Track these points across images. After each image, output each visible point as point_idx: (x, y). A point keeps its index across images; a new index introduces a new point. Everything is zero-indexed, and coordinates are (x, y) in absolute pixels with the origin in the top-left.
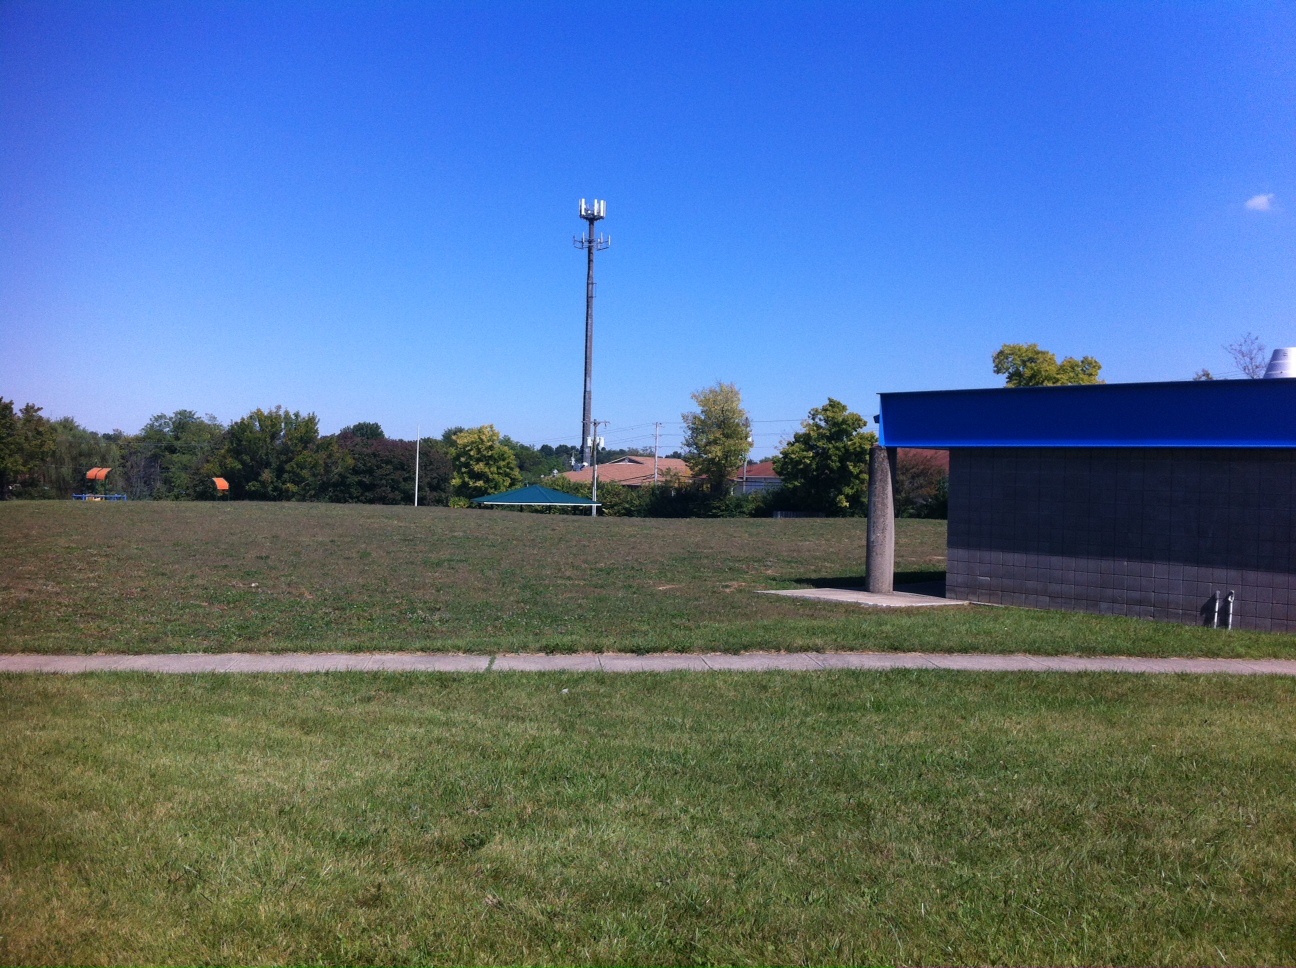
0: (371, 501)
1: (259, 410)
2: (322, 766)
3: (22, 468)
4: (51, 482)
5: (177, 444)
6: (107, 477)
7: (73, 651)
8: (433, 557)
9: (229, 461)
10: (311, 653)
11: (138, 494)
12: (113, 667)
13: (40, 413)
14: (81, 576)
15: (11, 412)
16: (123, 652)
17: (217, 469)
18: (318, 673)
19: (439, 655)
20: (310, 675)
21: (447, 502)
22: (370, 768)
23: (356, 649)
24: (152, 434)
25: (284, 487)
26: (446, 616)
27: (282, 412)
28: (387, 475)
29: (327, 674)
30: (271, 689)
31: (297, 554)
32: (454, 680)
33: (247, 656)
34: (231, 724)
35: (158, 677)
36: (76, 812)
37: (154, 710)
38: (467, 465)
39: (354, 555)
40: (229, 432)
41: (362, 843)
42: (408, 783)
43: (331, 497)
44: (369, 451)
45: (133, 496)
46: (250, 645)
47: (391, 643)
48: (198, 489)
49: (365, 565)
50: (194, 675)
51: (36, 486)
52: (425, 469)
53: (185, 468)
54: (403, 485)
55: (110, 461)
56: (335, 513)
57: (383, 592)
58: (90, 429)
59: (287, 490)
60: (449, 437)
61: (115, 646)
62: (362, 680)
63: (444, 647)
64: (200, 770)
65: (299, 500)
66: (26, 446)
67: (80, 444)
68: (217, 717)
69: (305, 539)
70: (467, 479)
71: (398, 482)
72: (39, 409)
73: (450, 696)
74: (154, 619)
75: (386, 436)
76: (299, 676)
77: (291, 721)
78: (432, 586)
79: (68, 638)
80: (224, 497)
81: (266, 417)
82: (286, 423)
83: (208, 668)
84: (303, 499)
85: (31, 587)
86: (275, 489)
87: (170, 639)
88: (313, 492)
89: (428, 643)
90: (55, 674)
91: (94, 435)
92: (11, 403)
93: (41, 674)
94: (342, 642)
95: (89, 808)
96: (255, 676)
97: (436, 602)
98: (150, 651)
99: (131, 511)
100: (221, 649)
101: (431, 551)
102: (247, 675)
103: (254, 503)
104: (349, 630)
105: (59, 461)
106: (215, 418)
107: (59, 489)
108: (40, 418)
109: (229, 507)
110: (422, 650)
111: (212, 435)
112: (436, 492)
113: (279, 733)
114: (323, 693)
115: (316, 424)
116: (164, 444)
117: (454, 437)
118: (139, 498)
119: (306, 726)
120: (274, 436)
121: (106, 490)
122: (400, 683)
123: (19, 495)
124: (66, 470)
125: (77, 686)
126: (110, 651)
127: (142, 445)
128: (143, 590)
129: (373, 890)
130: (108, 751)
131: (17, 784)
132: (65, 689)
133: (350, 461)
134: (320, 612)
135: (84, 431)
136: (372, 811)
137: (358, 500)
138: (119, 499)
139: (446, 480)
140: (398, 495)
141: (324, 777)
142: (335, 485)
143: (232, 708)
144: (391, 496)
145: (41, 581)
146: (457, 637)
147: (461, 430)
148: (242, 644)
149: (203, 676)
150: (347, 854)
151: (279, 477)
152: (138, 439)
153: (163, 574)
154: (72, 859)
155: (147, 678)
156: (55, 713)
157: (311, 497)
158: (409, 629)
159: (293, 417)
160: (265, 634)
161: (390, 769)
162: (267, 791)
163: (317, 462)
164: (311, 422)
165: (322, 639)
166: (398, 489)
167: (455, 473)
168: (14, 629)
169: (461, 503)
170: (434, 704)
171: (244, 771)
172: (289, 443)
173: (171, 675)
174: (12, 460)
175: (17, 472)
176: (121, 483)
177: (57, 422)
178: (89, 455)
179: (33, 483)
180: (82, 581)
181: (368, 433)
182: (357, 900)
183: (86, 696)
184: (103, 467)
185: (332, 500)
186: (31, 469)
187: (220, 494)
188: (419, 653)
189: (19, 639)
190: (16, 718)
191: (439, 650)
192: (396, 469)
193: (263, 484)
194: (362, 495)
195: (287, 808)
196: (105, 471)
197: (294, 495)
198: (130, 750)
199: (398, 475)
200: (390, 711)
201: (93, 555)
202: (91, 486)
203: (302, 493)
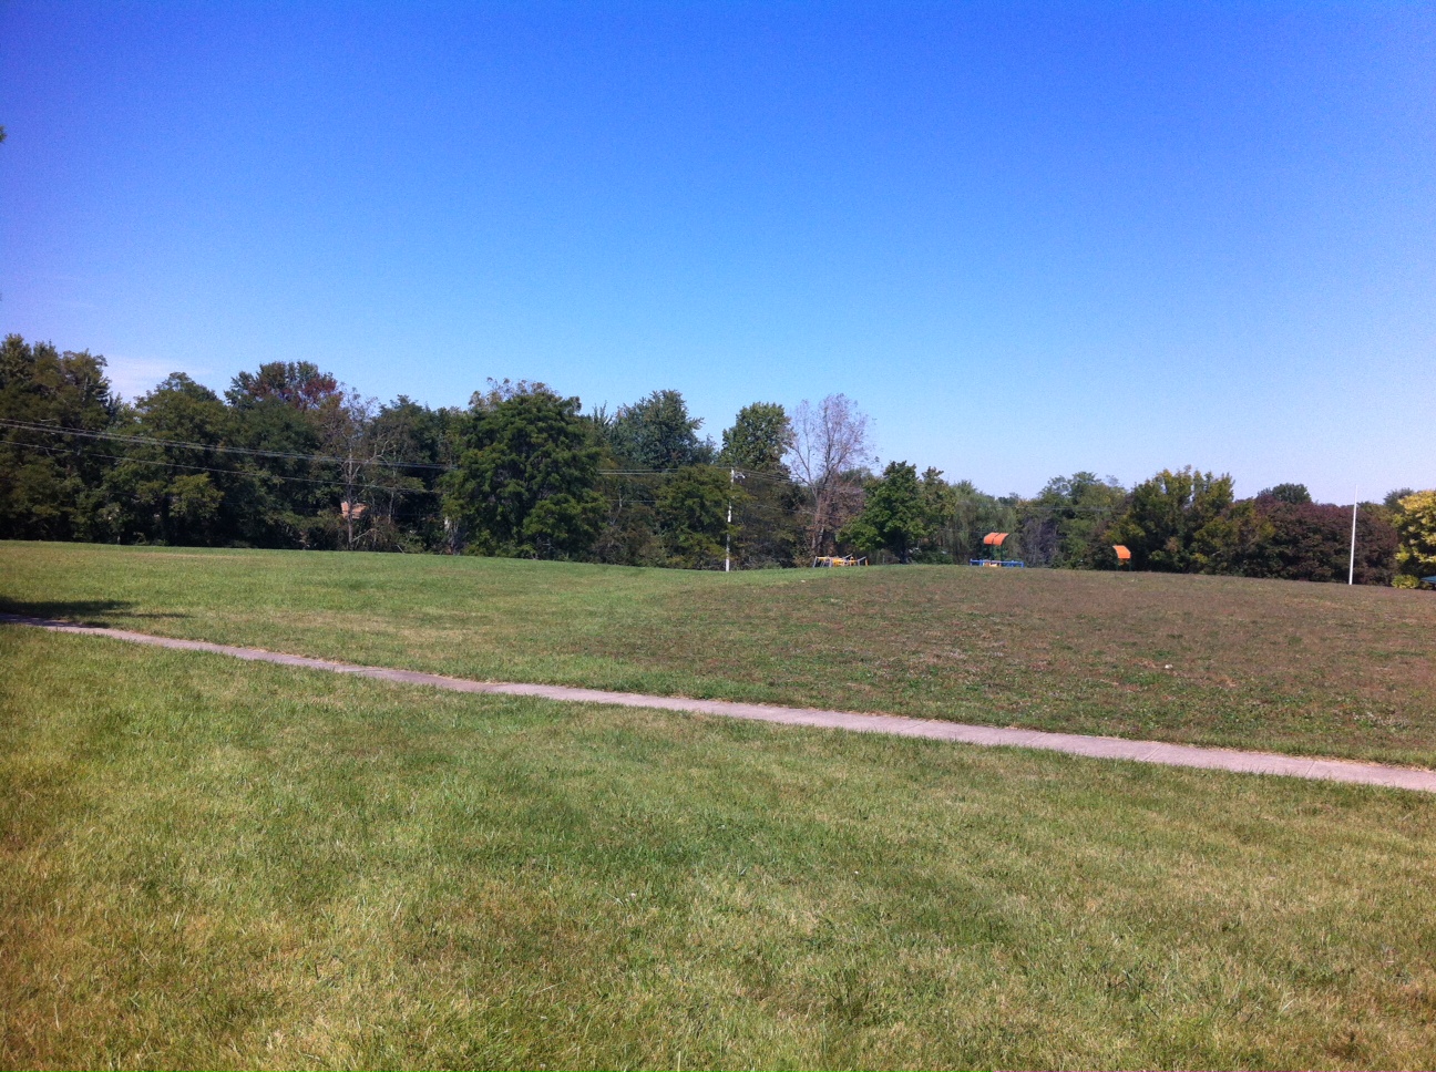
0: (1295, 577)
1: (1166, 471)
2: (1268, 882)
3: (923, 532)
4: (948, 546)
5: (1076, 508)
6: (1004, 542)
7: (985, 722)
8: (1380, 647)
9: (1132, 527)
10: (1241, 751)
11: (1034, 561)
12: (1028, 743)
13: (941, 477)
14: (986, 644)
15: (914, 476)
16: (1036, 729)
17: (1118, 537)
18: (1251, 774)
19: (1398, 768)
20: (1242, 776)
21: (1390, 581)
22: (1325, 894)
23: (1296, 752)
24: (1050, 498)
25: (1192, 557)
26: (1405, 721)
27: (1191, 473)
28: (1315, 546)
29: (1262, 776)
30: (1198, 786)
31: (1214, 635)
32: (1421, 801)
33: (1168, 746)
34: (1157, 821)
35: (1075, 758)
36: (1005, 893)
37: (1073, 794)
38: (1416, 536)
39: (1281, 639)
40: (1132, 495)
41: (1325, 982)
42: (1376, 918)
43: (1245, 570)
44: (1293, 518)
45: (1030, 564)
46: (1172, 733)
47: (1336, 749)
48: (1096, 558)
49: (1297, 652)
50: (1113, 761)
51: (936, 550)
52: (1363, 540)
53: (1083, 534)
54: (1334, 559)
55: (1007, 525)
56: (1253, 589)
57: (1321, 686)
58: (988, 492)
59: (1195, 562)
60: (1393, 501)
61: (1026, 720)
62: (1304, 788)
63: (1404, 759)
64: (1130, 868)
65: (1208, 573)
66: (927, 509)
67: (977, 508)
68: (1141, 810)
69: (1223, 619)
70: (1416, 554)
71: (1329, 555)
72: (940, 472)
73: (1418, 820)
74: (1064, 696)
75: (1314, 500)
76: (1230, 775)
77: (1224, 825)
78: (1381, 682)
79: (980, 709)
80: (1125, 567)
81: (1174, 479)
82: (1196, 485)
83: (1128, 755)
84: (1213, 572)
85: (939, 653)
86: (1182, 559)
87: (1082, 718)
88: (1225, 564)
89: (1384, 752)
90: (969, 744)
91: (991, 498)
92: (914, 467)
93: (957, 743)
94: (1276, 741)
95: (1018, 891)
96: (1180, 769)
97: (1390, 703)
98: (1063, 730)
99: (1031, 578)
100: (1137, 735)
101: (1376, 641)
102: (1170, 767)
103: (1160, 575)
104: (1283, 728)
105: (957, 526)
106: (1116, 480)
107: (956, 553)
108: (941, 482)
109: (1133, 577)
110: (1377, 760)
111: (1113, 499)
112: (1376, 568)
113: (1212, 838)
114: (1258, 799)
115: (1231, 486)
116: (1061, 508)
117: (1400, 502)
118: (1035, 566)
119: (1244, 834)
120: (1182, 500)
121: (1002, 556)
122: (1352, 798)
123: (919, 559)
124: (963, 535)
125: (992, 759)
126: (1022, 726)
127: (1038, 509)
128: (1050, 664)
129: (1346, 1040)
130: (1030, 833)
131: (944, 853)
132: (980, 761)
133: (1270, 529)
134: (1246, 703)
135: (981, 494)
136: (1333, 944)
137: (1278, 575)
138: (1015, 565)
139: (1389, 553)
140: (1328, 571)
141: (1271, 896)
142: (1250, 557)
143: (1156, 802)
144: (1319, 571)
145: (948, 648)
146: (1420, 748)
147: (1409, 493)
148: (1162, 733)
149: (1122, 763)
150: (1308, 990)
151: (1186, 546)
152: (1036, 503)
153: (1069, 648)
154: (1008, 942)
155: (1063, 759)
156: (973, 785)
157: (1223, 569)
158: (1357, 733)
159: (1205, 479)
160: (1186, 723)
161: (1350, 897)
162: (1206, 902)
163: (1230, 531)
164: (1225, 483)
165: (1252, 735)
166: (1328, 563)
167: (1401, 546)
168: (927, 693)
169: (1408, 583)
170: (1396, 827)
171: (1177, 876)
172: (1199, 508)
173: (1088, 758)
174: (913, 523)
175: (917, 536)
176: (1017, 549)
177: (954, 486)
178: (986, 519)
179: (932, 547)
180: (987, 649)
181: (1292, 496)
182: (1327, 1048)
183: (1002, 771)
184: (1000, 532)
185: (1247, 574)
186: (930, 533)
187: (1120, 564)
188: (1373, 764)
189: (933, 705)
190: (935, 786)
191: (1397, 762)
192: (1326, 539)
193: (1168, 553)
194: (1283, 569)
195: (1232, 926)
196: (1003, 536)
197: (1203, 567)
198: (1053, 834)
199: (1328, 547)
200: (1342, 829)
201: (995, 624)
202: (986, 552)
203: (1212, 564)
